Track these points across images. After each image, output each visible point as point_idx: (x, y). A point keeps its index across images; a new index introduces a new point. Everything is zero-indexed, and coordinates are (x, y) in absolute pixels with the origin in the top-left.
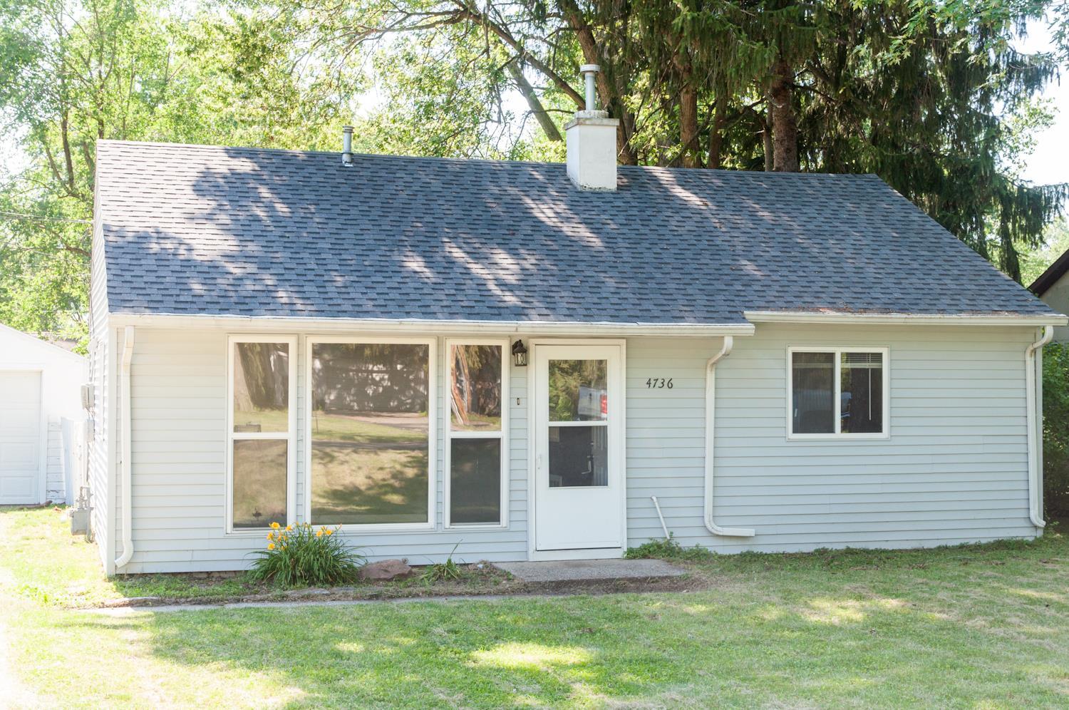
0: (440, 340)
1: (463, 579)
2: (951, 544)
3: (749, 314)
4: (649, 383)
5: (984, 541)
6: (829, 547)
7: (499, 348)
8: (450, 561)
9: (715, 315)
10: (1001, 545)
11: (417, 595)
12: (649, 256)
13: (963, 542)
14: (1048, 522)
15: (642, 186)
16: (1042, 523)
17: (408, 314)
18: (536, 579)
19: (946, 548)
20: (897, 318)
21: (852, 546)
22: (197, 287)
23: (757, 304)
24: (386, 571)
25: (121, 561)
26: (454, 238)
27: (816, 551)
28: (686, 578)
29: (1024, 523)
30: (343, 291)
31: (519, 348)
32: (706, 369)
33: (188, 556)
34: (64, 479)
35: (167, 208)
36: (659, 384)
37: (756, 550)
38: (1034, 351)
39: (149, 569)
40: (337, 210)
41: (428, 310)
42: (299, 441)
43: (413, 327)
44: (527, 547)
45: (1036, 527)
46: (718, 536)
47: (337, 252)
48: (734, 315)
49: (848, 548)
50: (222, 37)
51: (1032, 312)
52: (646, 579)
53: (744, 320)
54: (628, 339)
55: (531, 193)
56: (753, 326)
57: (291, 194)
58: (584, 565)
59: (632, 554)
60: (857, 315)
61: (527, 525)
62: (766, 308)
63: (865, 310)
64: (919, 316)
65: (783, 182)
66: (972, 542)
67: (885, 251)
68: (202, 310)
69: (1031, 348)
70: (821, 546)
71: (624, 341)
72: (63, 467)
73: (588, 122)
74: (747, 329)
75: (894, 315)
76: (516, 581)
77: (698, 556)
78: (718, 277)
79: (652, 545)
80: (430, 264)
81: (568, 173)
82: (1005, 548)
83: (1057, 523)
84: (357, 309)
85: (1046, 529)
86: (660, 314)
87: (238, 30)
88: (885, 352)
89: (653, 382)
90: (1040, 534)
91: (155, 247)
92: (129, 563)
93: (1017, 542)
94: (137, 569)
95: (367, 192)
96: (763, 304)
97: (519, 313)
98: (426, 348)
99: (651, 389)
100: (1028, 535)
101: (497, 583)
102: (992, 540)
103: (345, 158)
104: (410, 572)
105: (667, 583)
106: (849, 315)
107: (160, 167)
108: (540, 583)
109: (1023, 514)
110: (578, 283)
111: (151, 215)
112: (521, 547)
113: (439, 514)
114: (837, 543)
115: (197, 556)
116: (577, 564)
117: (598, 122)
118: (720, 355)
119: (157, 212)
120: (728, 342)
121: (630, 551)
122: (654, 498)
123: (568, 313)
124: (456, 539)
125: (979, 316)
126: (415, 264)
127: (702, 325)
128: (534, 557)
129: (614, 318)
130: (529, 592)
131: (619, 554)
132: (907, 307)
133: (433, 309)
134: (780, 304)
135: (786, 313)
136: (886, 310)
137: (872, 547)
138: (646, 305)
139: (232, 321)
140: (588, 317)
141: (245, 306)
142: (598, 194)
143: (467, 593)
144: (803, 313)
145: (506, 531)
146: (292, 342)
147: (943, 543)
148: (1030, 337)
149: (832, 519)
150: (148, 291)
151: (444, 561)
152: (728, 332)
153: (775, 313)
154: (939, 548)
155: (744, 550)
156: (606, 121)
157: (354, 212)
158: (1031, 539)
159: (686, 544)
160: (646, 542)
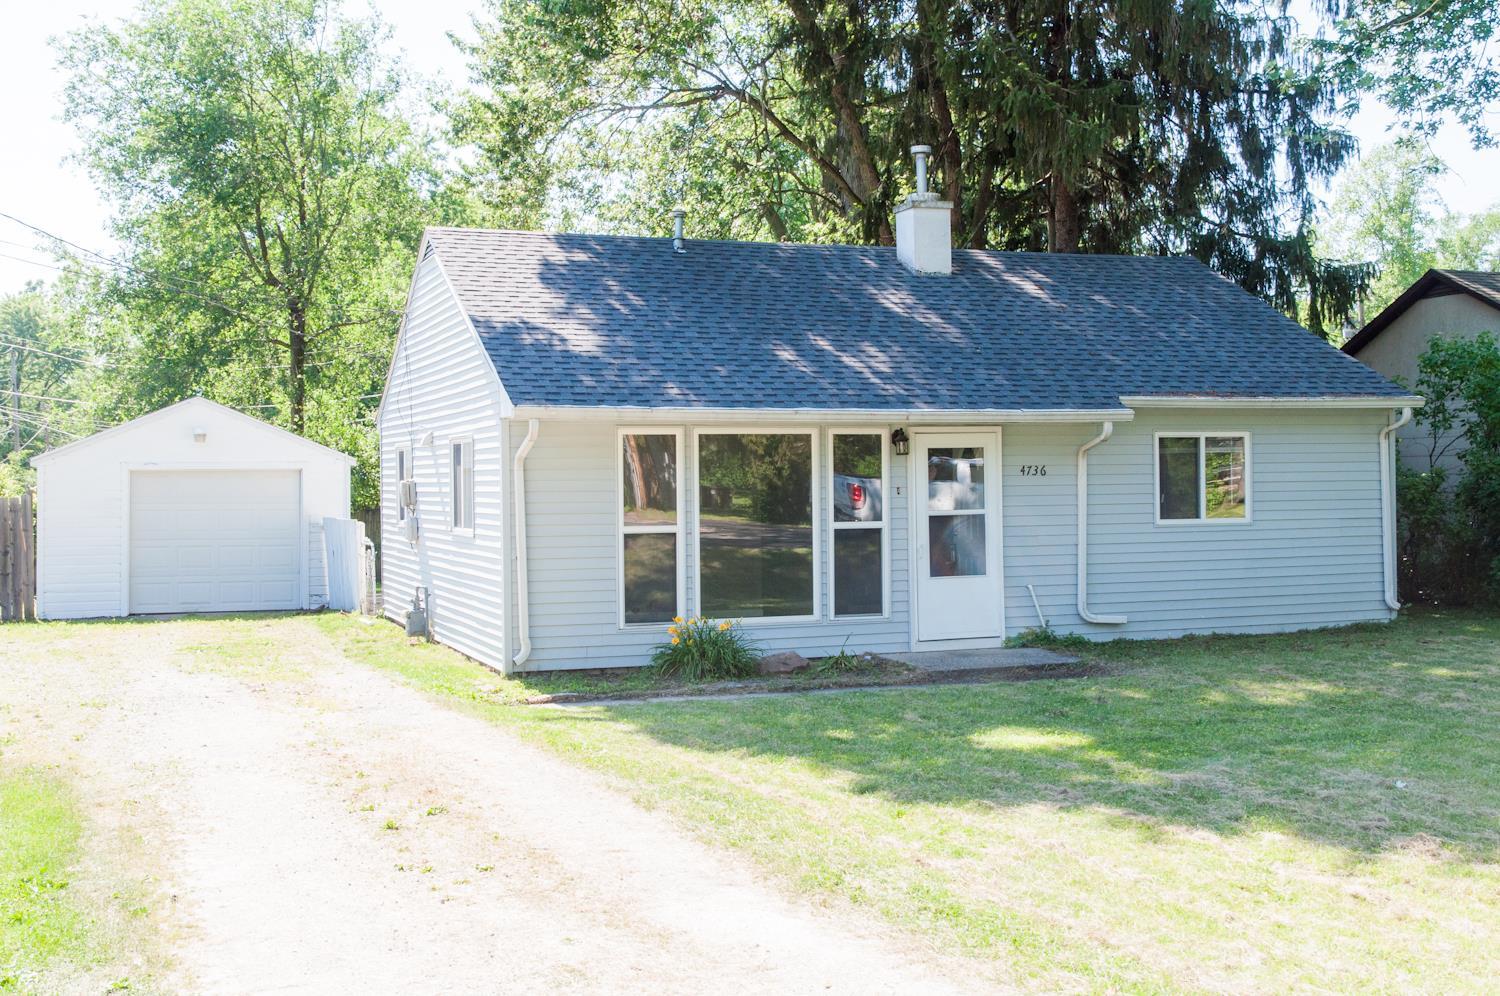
0: (822, 428)
1: (861, 670)
2: (1311, 627)
3: (1123, 399)
4: (1023, 471)
5: (1342, 625)
6: (1196, 633)
7: (879, 437)
8: (843, 653)
9: (1092, 401)
10: (1359, 628)
11: (827, 687)
12: (1006, 342)
13: (1323, 625)
14: (1403, 604)
15: (974, 271)
16: (1397, 606)
17: (800, 403)
18: (938, 669)
19: (1307, 632)
20: (1264, 402)
21: (1217, 631)
22: (588, 381)
23: (1127, 389)
24: (784, 664)
25: (519, 659)
26: (812, 327)
27: (1184, 637)
28: (1083, 665)
29: (1378, 606)
30: (729, 380)
31: (899, 437)
32: (1077, 455)
33: (582, 653)
34: (327, 583)
35: (523, 297)
36: (1033, 471)
37: (1129, 637)
38: (1388, 434)
39: (545, 667)
40: (688, 298)
41: (818, 399)
42: (688, 533)
43: (809, 417)
44: (909, 638)
45: (1390, 609)
46: (1091, 623)
47: (707, 341)
48: (1110, 401)
49: (1214, 634)
50: (489, 114)
51: (1388, 394)
52: (1043, 667)
53: (1120, 405)
54: (1004, 426)
55: (869, 278)
56: (1132, 411)
57: (637, 282)
58: (970, 655)
59: (1010, 644)
60: (1227, 399)
61: (909, 616)
62: (1138, 393)
63: (1233, 394)
64: (1285, 399)
65: (1107, 265)
66: (1331, 625)
67: (1229, 335)
68: (601, 402)
69: (1386, 430)
70: (1188, 632)
71: (1000, 428)
72: (326, 570)
73: (923, 205)
74: (1126, 414)
75: (1261, 398)
76: (918, 671)
77: (1076, 644)
78: (1079, 362)
79: (1028, 634)
80: (801, 352)
81: (899, 257)
82: (1363, 631)
83: (1410, 605)
84: (749, 398)
85: (1400, 612)
86: (1039, 400)
87: (503, 108)
88: (1246, 435)
89: (1026, 469)
90: (1394, 616)
91: (528, 339)
92: (527, 660)
93: (1374, 624)
94: (533, 667)
95: (710, 279)
96: (1133, 389)
97: (905, 403)
98: (807, 438)
99: (1026, 477)
100: (1383, 617)
101: (898, 674)
102: (1349, 623)
103: (677, 243)
104: (808, 665)
105: (1063, 670)
106: (1219, 399)
107: (500, 254)
108: (942, 672)
109: (1378, 597)
110: (950, 370)
111: (511, 304)
112: (902, 638)
113: (824, 606)
114: (1204, 629)
115: (592, 652)
116: (964, 654)
117: (933, 204)
118: (1098, 440)
119: (516, 302)
120: (1108, 428)
121: (1008, 639)
122: (1030, 587)
123: (952, 400)
124: (848, 630)
125: (1342, 398)
126: (786, 354)
127: (1083, 411)
128: (916, 648)
129: (997, 405)
130: (934, 682)
131: (998, 643)
132: (1270, 390)
133: (822, 398)
134: (1149, 389)
135: (1157, 398)
136: (1251, 392)
137: (1236, 632)
138: (1024, 392)
139: (632, 411)
140: (972, 405)
141: (641, 397)
142: (934, 278)
143: (875, 684)
144: (1176, 398)
145: (889, 622)
146: (679, 433)
147: (1303, 627)
148: (1384, 420)
149: (1199, 605)
150: (541, 383)
151: (836, 653)
152: (1107, 417)
153: (1149, 398)
154: (1300, 631)
155: (1117, 637)
156: (940, 204)
157: (706, 299)
158: (1386, 621)
159: (1061, 632)
160: (1023, 631)
